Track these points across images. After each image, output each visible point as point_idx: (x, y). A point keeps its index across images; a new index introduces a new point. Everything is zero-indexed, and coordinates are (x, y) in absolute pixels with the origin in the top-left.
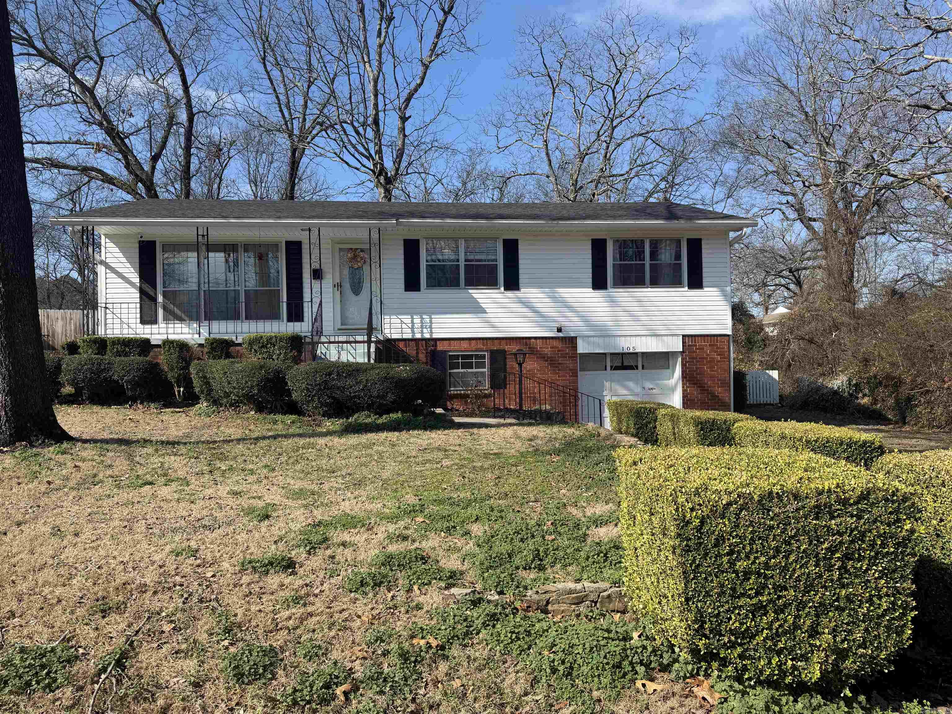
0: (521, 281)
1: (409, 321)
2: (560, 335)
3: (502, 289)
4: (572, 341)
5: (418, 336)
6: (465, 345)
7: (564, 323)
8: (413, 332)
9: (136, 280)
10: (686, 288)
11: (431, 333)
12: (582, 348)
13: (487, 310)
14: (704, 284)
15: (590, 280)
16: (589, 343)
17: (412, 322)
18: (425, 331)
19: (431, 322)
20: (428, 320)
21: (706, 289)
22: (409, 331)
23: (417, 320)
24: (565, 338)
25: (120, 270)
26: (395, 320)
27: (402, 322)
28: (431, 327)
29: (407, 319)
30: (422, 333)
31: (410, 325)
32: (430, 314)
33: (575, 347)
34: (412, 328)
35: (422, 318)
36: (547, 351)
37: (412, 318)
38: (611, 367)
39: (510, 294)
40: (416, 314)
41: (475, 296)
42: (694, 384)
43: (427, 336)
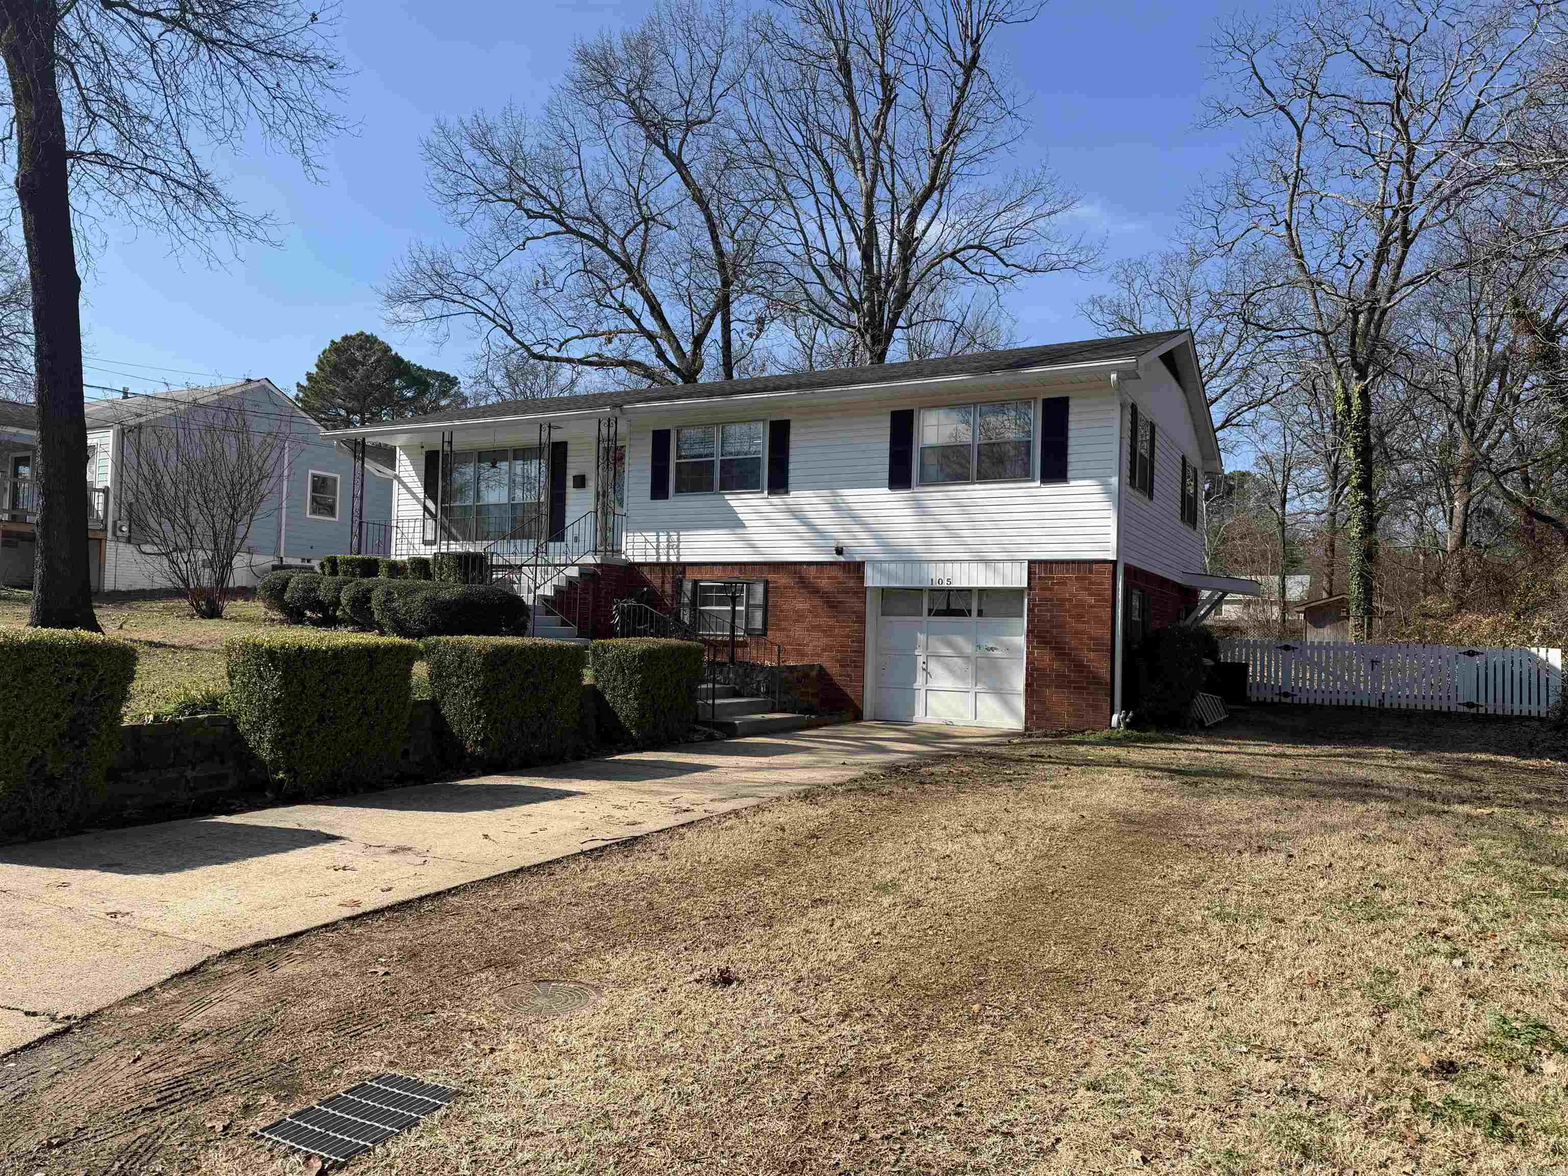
0: (791, 480)
1: (654, 539)
2: (841, 559)
3: (766, 492)
4: (857, 569)
5: (663, 559)
6: (718, 572)
7: (846, 541)
8: (658, 554)
9: (422, 496)
10: (1038, 483)
11: (679, 555)
12: (872, 579)
13: (747, 523)
14: (1069, 474)
15: (886, 475)
16: (881, 572)
17: (658, 541)
18: (671, 552)
19: (679, 541)
20: (675, 538)
21: (1072, 483)
22: (653, 552)
23: (663, 538)
24: (848, 563)
25: (410, 485)
26: (639, 538)
27: (646, 541)
28: (678, 548)
29: (651, 537)
30: (668, 555)
31: (655, 545)
32: (678, 530)
33: (862, 579)
34: (658, 549)
35: (669, 536)
36: (824, 583)
37: (658, 536)
38: (930, 611)
39: (776, 500)
40: (662, 530)
41: (732, 503)
42: (1046, 643)
43: (673, 559)
